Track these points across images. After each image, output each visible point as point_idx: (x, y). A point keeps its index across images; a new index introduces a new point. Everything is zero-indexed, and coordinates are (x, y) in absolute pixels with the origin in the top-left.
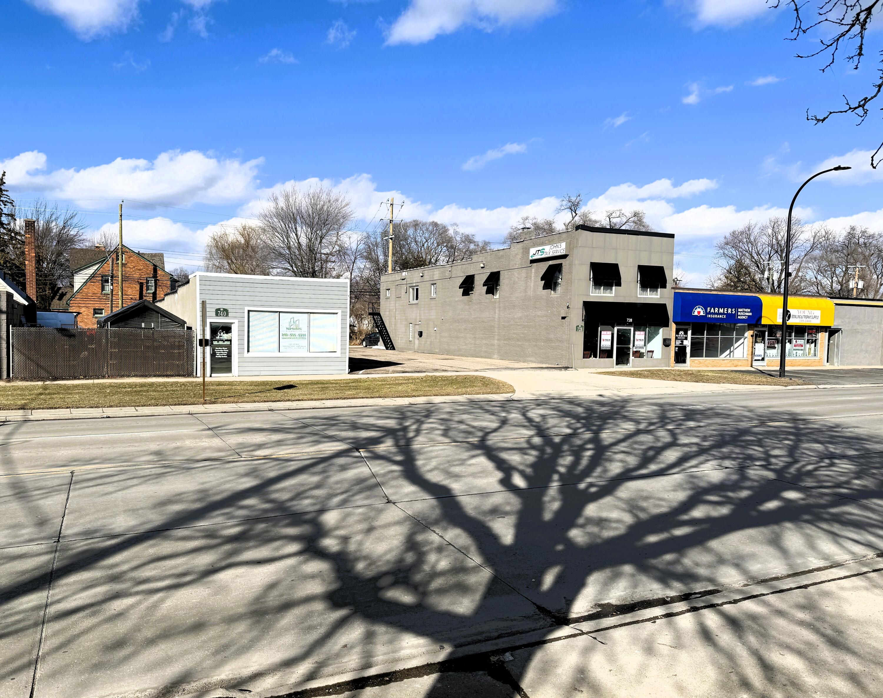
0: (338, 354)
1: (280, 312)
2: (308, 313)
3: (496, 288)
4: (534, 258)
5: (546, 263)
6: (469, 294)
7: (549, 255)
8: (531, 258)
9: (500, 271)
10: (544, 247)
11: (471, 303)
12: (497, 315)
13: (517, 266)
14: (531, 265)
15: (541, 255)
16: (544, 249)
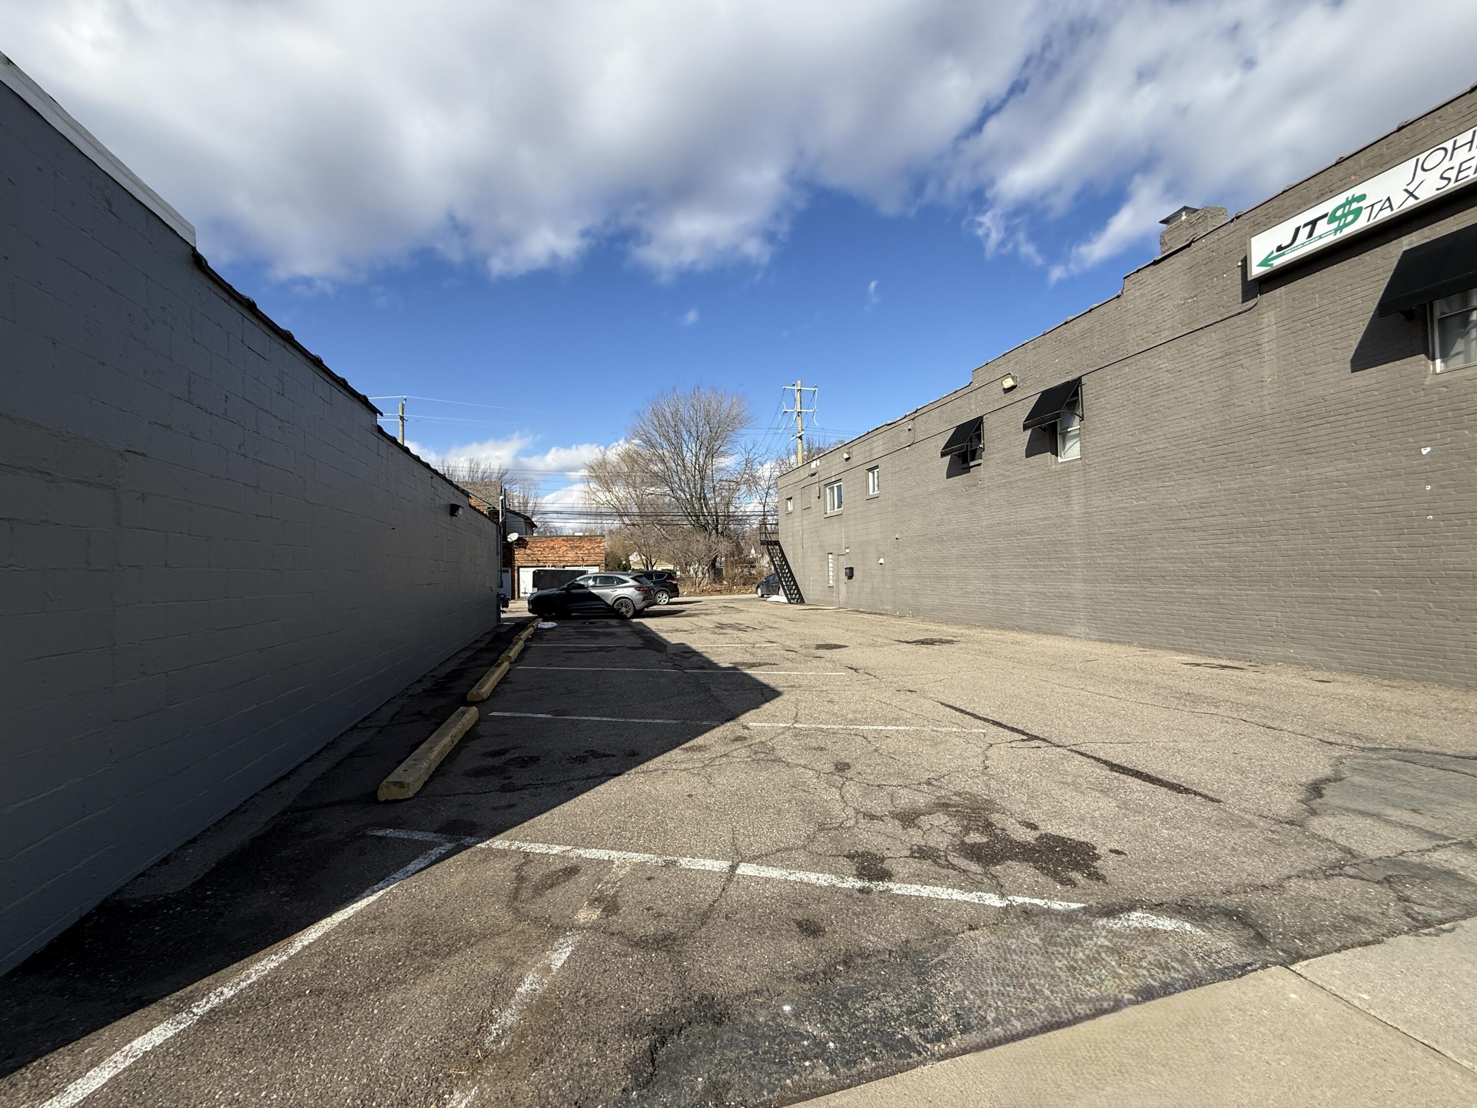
3: (1065, 435)
4: (1278, 263)
5: (1367, 257)
6: (967, 470)
7: (1411, 203)
8: (1256, 271)
9: (1080, 378)
10: (1357, 191)
11: (974, 490)
12: (1077, 509)
13: (1166, 335)
14: (1251, 303)
15: (1340, 228)
16: (1363, 197)
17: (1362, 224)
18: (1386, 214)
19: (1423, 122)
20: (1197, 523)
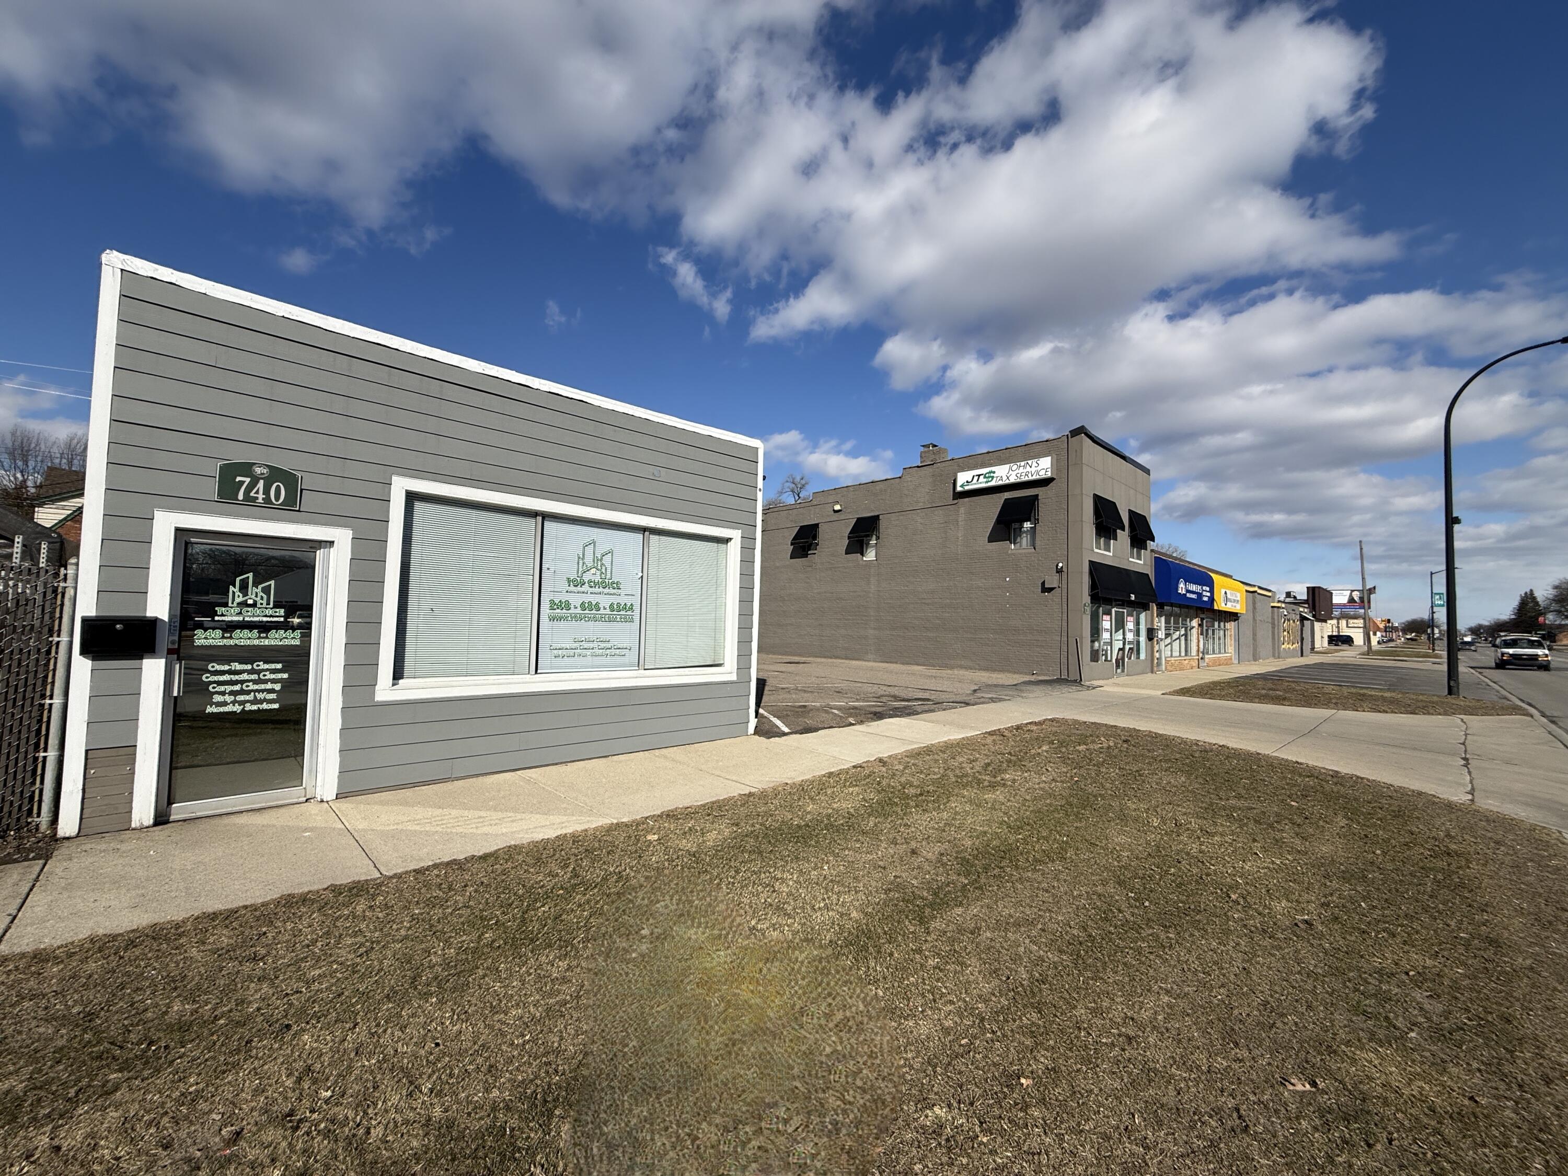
0: (728, 672)
1: (546, 516)
2: (644, 530)
3: (868, 544)
4: (967, 488)
5: (994, 496)
6: (806, 556)
7: (1007, 482)
8: (959, 489)
9: (878, 516)
10: (993, 469)
11: (810, 569)
12: (873, 588)
13: (921, 505)
14: (956, 501)
15: (987, 482)
16: (994, 472)
17: (993, 483)
18: (1000, 483)
19: (1012, 450)
20: (930, 601)
